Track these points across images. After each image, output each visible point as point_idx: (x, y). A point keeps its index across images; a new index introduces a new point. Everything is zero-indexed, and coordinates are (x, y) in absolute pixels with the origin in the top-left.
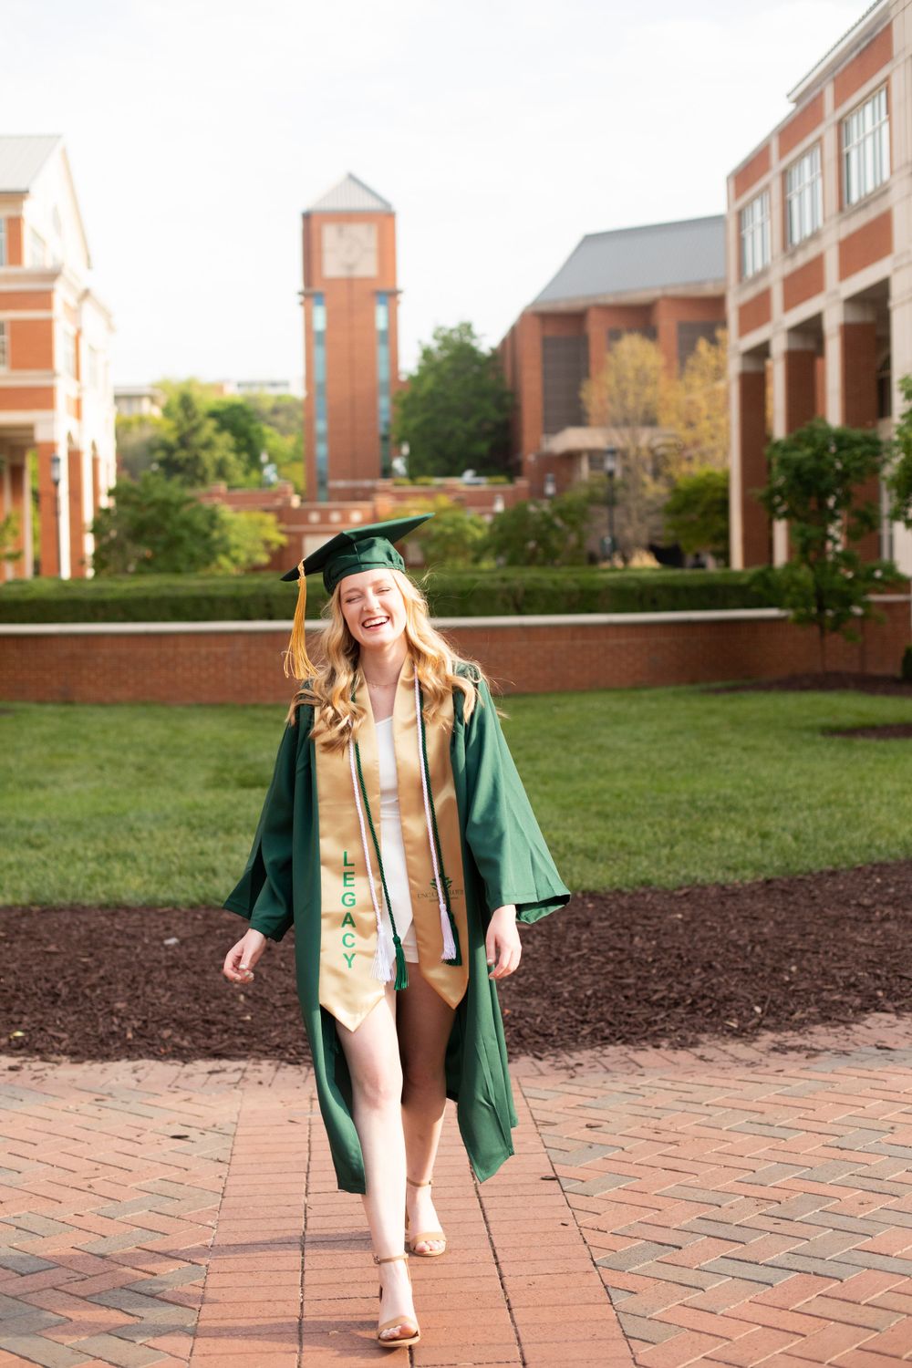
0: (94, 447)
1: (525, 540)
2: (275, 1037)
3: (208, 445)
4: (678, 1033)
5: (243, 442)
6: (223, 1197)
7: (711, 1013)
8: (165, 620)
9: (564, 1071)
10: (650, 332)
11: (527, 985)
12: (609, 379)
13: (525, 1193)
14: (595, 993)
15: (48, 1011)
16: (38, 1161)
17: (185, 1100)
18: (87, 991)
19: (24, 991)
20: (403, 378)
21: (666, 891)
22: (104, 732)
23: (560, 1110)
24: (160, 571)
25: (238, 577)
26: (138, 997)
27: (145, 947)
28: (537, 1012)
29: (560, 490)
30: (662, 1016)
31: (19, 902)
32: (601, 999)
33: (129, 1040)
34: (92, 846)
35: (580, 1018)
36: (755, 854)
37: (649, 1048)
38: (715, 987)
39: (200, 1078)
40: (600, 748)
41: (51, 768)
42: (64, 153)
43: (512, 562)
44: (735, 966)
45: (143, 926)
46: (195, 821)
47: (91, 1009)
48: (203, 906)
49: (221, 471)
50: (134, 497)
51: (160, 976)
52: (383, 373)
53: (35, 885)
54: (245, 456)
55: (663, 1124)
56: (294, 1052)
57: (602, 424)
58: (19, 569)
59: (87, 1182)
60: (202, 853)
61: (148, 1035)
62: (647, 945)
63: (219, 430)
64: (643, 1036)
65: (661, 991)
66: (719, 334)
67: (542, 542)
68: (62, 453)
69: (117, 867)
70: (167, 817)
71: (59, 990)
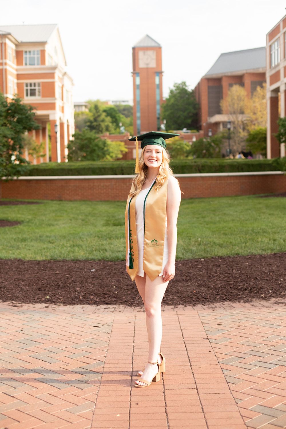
0: (68, 121)
1: (203, 150)
2: (124, 298)
3: (103, 121)
4: (246, 298)
5: (114, 120)
6: (109, 343)
7: (256, 292)
8: (90, 175)
9: (211, 309)
10: (242, 84)
11: (200, 284)
12: (229, 99)
13: (199, 343)
14: (221, 286)
15: (57, 290)
16: (54, 333)
17: (98, 316)
18: (68, 285)
19: (49, 285)
20: (164, 99)
21: (244, 256)
22: (72, 209)
23: (210, 320)
24: (88, 160)
25: (112, 162)
26: (83, 287)
27: (85, 272)
28: (203, 292)
29: (213, 134)
30: (241, 293)
31: (47, 259)
32: (223, 288)
33: (81, 299)
34: (69, 243)
35: (217, 293)
36: (272, 246)
37: (237, 302)
38: (258, 285)
39: (102, 310)
40: (225, 214)
41: (56, 220)
42: (58, 30)
43: (198, 157)
44: (264, 278)
45: (85, 266)
46: (100, 236)
47: (69, 290)
48: (103, 260)
49: (107, 129)
50: (80, 137)
51: (90, 280)
52: (158, 98)
53: (52, 254)
54: (115, 124)
55: (240, 324)
56: (130, 303)
57: (227, 114)
58: (45, 160)
59: (69, 339)
60: (102, 245)
61: (87, 297)
62: (237, 272)
63: (106, 116)
64: (235, 299)
65: (241, 286)
66: (264, 85)
67: (208, 150)
68: (58, 123)
69: (76, 249)
70: (91, 234)
71: (60, 284)
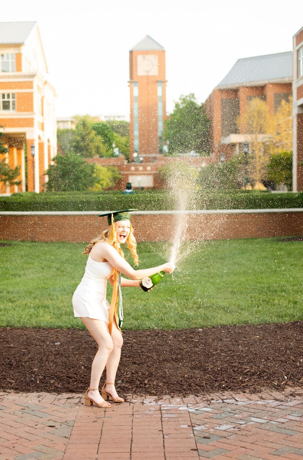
0: (48, 141)
4: (252, 387)
5: (106, 139)
6: (64, 453)
7: (267, 378)
9: (206, 402)
10: (263, 97)
11: (194, 365)
13: (183, 456)
14: (221, 369)
15: (8, 371)
18: (23, 364)
20: (168, 115)
21: (254, 326)
26: (43, 366)
27: (47, 346)
28: (198, 376)
30: (247, 379)
31: (2, 325)
32: (224, 371)
33: (38, 384)
34: (33, 302)
35: (215, 379)
37: (241, 393)
38: (269, 368)
39: (63, 401)
41: (23, 269)
45: (48, 337)
47: (24, 371)
48: (72, 329)
49: (98, 151)
50: (63, 161)
51: (52, 358)
53: (9, 319)
54: (107, 145)
58: (20, 188)
59: (13, 445)
61: (45, 382)
62: (244, 349)
63: (97, 135)
64: (238, 388)
65: (248, 369)
66: (290, 98)
68: (36, 144)
69: (41, 312)
71: (12, 363)
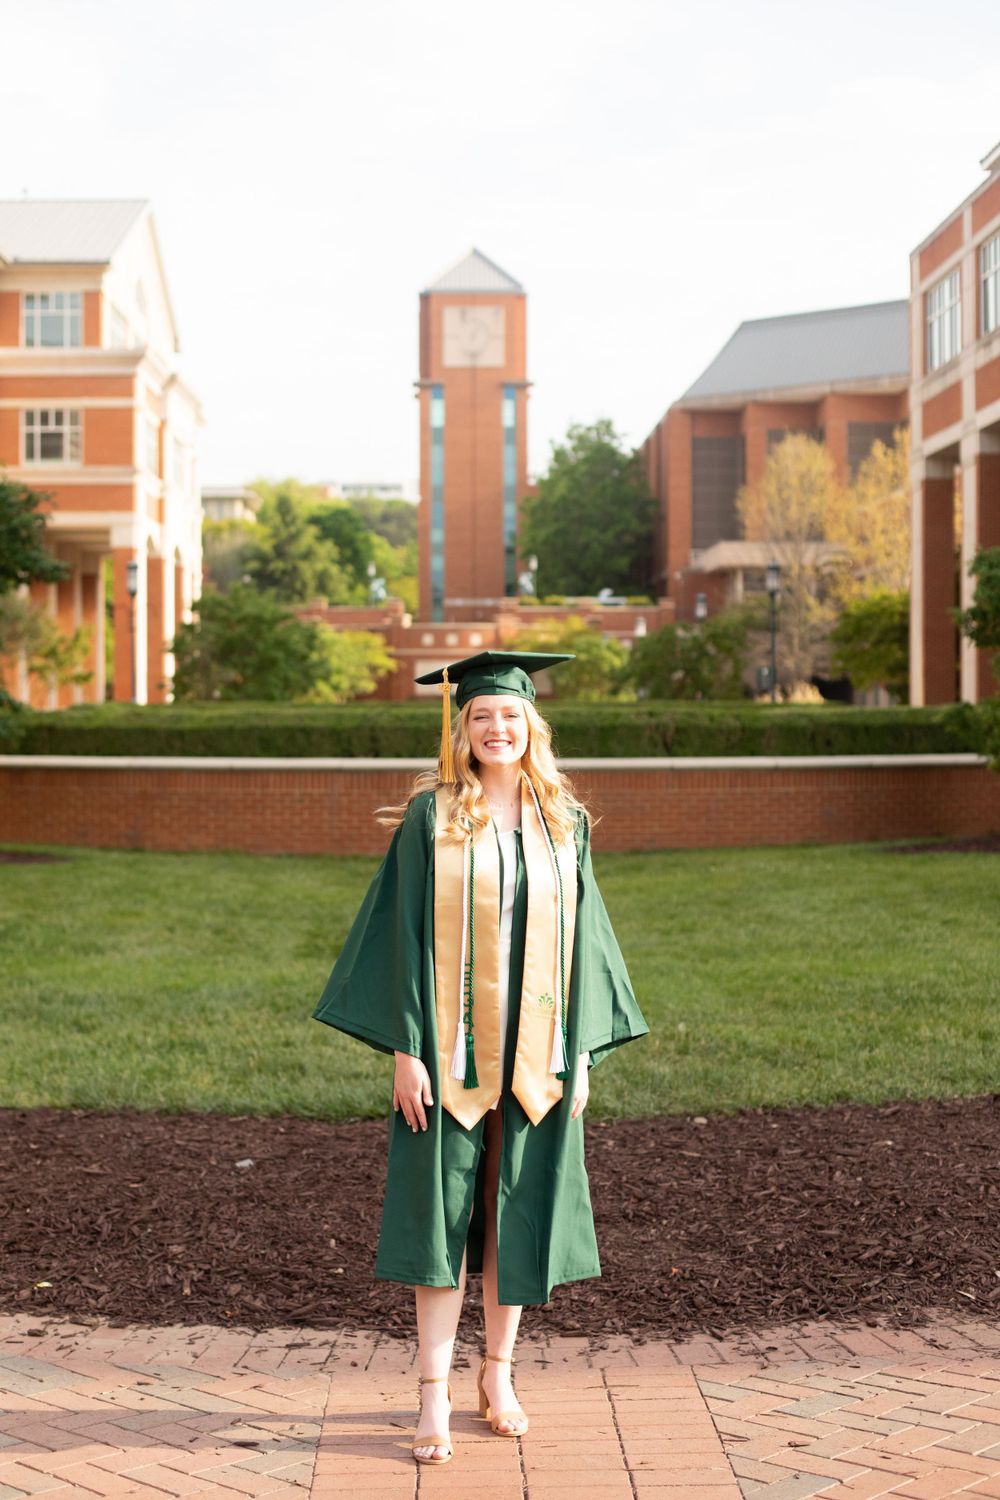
0: (177, 554)
1: (673, 670)
2: (374, 1297)
3: (308, 555)
4: (897, 1306)
5: (348, 553)
7: (939, 1278)
8: (253, 755)
9: (752, 1358)
10: (817, 434)
11: (698, 1234)
12: (769, 486)
14: (787, 1248)
15: (85, 1253)
16: (55, 1476)
17: (255, 1387)
18: (135, 1229)
19: (55, 1227)
20: (532, 482)
21: (868, 1108)
22: (177, 885)
23: (751, 1417)
24: (249, 697)
25: (339, 706)
26: (200, 1239)
27: (211, 1170)
28: (713, 1272)
29: (711, 612)
30: (877, 1282)
31: (57, 1102)
32: (796, 1256)
33: (187, 1296)
34: (153, 1031)
35: (771, 1282)
36: (976, 1062)
37: (862, 1326)
38: (943, 1243)
39: (276, 1355)
41: (112, 929)
42: (151, 219)
43: (657, 694)
44: (966, 1213)
45: (210, 1141)
46: (280, 1001)
47: (139, 1253)
48: (287, 1116)
49: (322, 586)
50: (222, 612)
51: (228, 1211)
52: (509, 477)
53: (80, 1082)
54: (350, 568)
55: (891, 1445)
56: (399, 1321)
57: (761, 539)
58: (89, 692)
60: (287, 1044)
61: (210, 1291)
62: (851, 1183)
63: (320, 539)
64: (852, 1309)
65: (874, 1246)
66: (897, 436)
67: (692, 671)
68: (141, 561)
69: (182, 1061)
70: (247, 995)
71: (99, 1226)
